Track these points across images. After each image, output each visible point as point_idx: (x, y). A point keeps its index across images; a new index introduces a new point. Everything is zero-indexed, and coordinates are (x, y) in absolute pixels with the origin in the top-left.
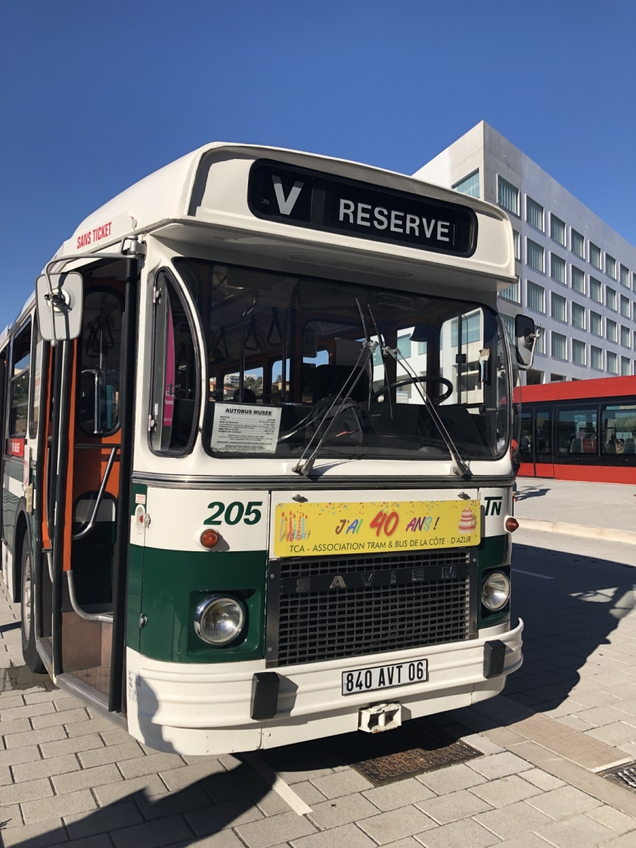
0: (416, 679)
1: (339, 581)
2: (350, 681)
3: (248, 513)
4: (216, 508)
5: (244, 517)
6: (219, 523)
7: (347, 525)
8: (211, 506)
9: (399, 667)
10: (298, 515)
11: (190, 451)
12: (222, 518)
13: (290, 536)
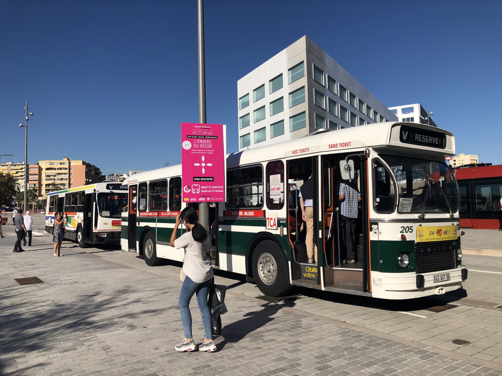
0: (448, 279)
1: (429, 250)
2: (435, 279)
3: (410, 230)
4: (403, 228)
5: (409, 231)
6: (404, 232)
7: (432, 233)
8: (402, 227)
9: (444, 275)
10: (421, 230)
11: (394, 212)
12: (404, 231)
13: (420, 236)
